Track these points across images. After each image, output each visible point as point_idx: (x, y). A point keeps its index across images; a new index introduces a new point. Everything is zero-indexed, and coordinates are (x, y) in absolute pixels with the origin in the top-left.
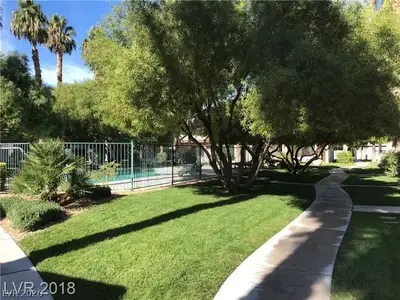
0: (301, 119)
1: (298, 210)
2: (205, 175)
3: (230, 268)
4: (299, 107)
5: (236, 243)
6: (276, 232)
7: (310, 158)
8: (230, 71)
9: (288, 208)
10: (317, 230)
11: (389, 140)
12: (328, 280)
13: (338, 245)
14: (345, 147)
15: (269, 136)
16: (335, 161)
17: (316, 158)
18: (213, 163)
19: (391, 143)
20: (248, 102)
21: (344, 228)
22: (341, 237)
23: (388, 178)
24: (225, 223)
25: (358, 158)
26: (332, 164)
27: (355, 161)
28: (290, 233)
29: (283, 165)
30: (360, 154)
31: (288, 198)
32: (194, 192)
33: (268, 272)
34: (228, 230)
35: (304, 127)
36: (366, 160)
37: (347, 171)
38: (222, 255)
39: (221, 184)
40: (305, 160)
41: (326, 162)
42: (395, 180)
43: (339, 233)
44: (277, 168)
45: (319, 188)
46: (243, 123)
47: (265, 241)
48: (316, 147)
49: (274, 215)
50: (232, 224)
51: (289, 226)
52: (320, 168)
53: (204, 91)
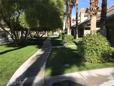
0: (38, 23)
1: (38, 49)
2: (10, 41)
3: (17, 68)
4: (37, 20)
5: (19, 60)
6: (32, 56)
7: (42, 35)
8: (15, 7)
9: (36, 49)
10: (43, 54)
11: (60, 30)
12: (44, 66)
13: (48, 57)
14: (51, 32)
15: (29, 28)
16: (48, 35)
17: (44, 35)
18: (12, 37)
19: (61, 31)
20: (22, 17)
21: (49, 52)
22: (49, 55)
23: (60, 39)
24: (16, 55)
25: (54, 34)
26: (48, 36)
27: (53, 35)
28: (36, 55)
29: (35, 37)
30: (55, 33)
31: (36, 46)
32: (6, 47)
33: (29, 67)
34: (17, 57)
35: (38, 26)
36: (56, 35)
37: (51, 38)
38: (14, 65)
39: (15, 43)
40: (41, 35)
41: (47, 36)
42: (62, 39)
43: (48, 54)
44: (33, 38)
45: (44, 43)
46: (21, 24)
47: (29, 58)
48: (43, 32)
49: (32, 51)
50: (18, 55)
51: (35, 54)
52: (45, 37)
53: (6, 13)
